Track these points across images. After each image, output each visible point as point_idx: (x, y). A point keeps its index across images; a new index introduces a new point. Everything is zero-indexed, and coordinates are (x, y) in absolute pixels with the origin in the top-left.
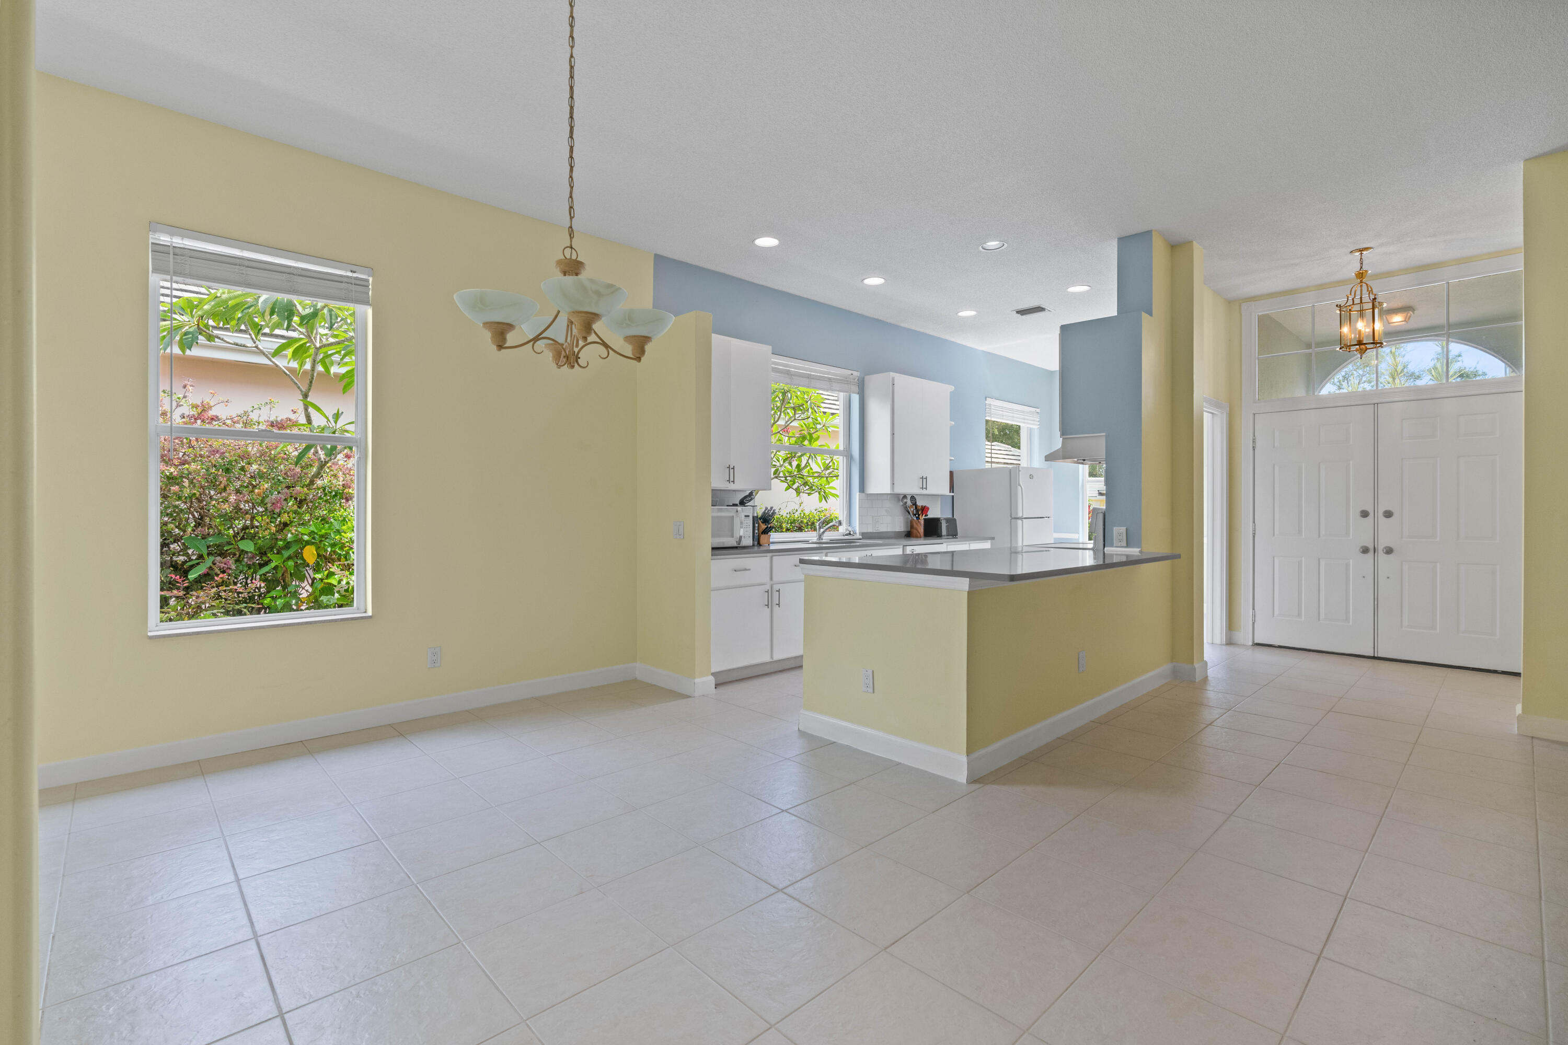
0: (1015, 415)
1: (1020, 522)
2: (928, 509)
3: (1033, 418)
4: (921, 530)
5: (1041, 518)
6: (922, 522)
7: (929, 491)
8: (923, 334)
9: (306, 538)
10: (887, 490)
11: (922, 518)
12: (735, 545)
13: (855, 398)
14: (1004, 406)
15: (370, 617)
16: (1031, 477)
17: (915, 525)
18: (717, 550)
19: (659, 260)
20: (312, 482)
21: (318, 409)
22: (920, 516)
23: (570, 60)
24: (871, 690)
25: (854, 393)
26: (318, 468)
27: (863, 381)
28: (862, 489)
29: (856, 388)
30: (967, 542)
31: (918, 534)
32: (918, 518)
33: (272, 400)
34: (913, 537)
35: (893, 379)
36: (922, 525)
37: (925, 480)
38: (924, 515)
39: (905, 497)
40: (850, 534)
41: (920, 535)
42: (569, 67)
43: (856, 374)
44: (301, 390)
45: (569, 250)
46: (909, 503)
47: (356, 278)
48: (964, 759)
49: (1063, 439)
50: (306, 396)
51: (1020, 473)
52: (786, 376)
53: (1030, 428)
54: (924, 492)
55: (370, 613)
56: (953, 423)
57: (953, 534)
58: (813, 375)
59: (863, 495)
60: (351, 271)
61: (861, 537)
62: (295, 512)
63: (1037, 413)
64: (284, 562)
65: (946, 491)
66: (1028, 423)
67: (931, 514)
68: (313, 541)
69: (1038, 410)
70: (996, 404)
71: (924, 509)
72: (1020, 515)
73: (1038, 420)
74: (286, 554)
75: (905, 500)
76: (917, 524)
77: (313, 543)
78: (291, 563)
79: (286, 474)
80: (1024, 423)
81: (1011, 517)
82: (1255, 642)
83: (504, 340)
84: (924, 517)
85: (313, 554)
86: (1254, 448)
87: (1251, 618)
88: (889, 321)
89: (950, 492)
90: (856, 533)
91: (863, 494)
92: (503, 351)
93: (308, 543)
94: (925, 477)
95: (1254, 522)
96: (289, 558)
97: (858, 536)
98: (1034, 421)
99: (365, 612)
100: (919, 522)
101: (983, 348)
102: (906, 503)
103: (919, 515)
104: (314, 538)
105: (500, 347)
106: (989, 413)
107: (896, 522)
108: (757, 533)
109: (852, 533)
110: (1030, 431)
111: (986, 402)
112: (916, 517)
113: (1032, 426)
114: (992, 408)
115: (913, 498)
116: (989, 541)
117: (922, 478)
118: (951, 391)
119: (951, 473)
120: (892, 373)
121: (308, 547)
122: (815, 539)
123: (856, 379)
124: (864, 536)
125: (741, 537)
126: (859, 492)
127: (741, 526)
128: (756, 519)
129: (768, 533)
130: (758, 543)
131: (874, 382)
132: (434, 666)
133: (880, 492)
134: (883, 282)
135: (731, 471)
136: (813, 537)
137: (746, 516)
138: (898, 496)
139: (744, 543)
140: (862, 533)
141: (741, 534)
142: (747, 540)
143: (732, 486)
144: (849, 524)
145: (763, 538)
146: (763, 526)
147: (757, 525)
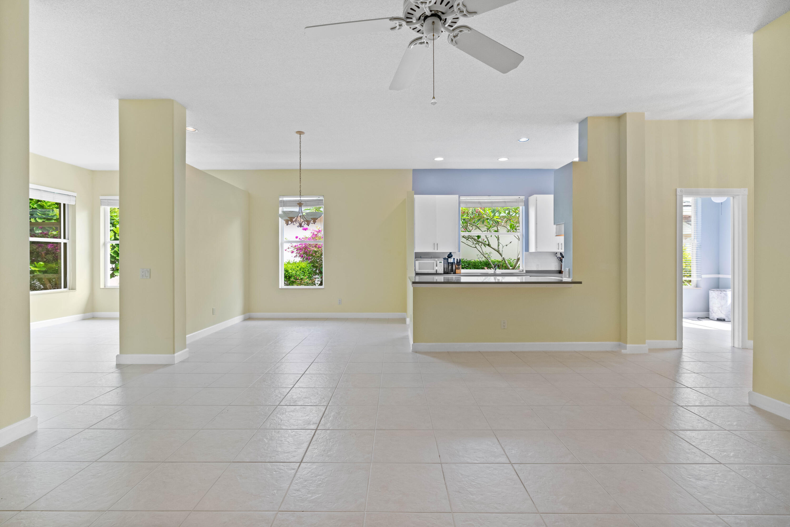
13: (524, 208)
15: (324, 289)
19: (416, 171)
25: (521, 206)
27: (527, 201)
29: (523, 204)
35: (537, 197)
40: (521, 271)
46: (560, 256)
47: (320, 199)
52: (478, 204)
91: (528, 252)
97: (524, 272)
99: (323, 287)
102: (558, 256)
107: (551, 265)
108: (454, 269)
120: (537, 195)
122: (493, 272)
123: (524, 200)
124: (527, 272)
125: (436, 270)
126: (525, 251)
127: (437, 266)
128: (454, 263)
129: (459, 269)
130: (455, 273)
131: (532, 199)
132: (340, 304)
133: (534, 251)
134: (507, 159)
135: (436, 245)
136: (491, 271)
137: (440, 262)
138: (554, 252)
139: (437, 272)
140: (526, 271)
141: (437, 269)
142: (439, 271)
143: (436, 251)
144: (522, 267)
145: (457, 271)
146: (457, 266)
147: (454, 266)
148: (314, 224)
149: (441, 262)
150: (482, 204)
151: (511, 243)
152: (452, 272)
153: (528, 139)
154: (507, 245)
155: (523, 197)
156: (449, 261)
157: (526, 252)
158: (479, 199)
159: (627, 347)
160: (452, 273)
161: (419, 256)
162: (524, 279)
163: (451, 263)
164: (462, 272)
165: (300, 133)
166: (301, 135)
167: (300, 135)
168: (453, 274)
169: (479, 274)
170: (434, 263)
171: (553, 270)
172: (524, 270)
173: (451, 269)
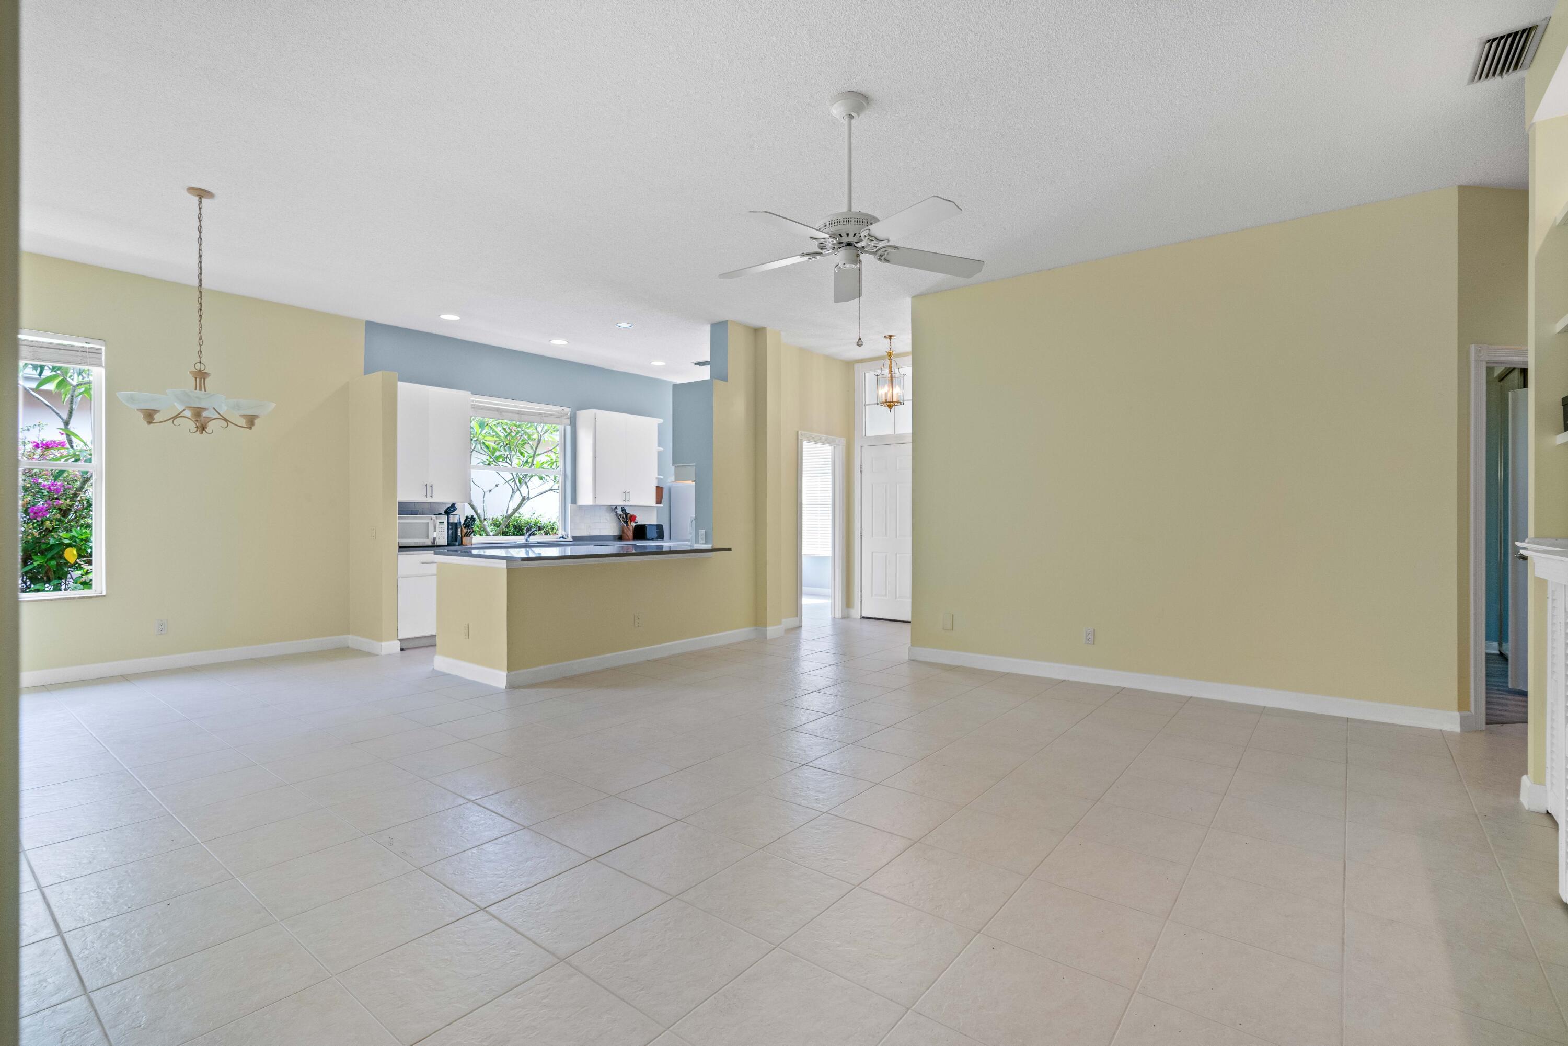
2: (635, 517)
4: (630, 534)
6: (632, 527)
7: (633, 503)
9: (67, 541)
11: (632, 524)
12: (430, 544)
13: (569, 429)
15: (104, 596)
17: (625, 529)
18: (402, 548)
19: (371, 326)
20: (75, 495)
21: (76, 436)
23: (199, 253)
24: (467, 637)
25: (568, 425)
26: (81, 483)
27: (574, 415)
28: (574, 501)
29: (568, 421)
31: (628, 536)
32: (628, 524)
33: (41, 423)
34: (625, 539)
35: (595, 414)
36: (632, 530)
37: (627, 495)
38: (633, 522)
39: (616, 508)
40: (563, 537)
41: (631, 537)
42: (198, 256)
44: (62, 419)
45: (199, 364)
46: (620, 512)
47: (89, 348)
48: (505, 674)
50: (67, 423)
52: (496, 413)
54: (630, 503)
55: (104, 594)
57: (661, 536)
58: (523, 411)
60: (86, 343)
61: (572, 540)
62: (59, 520)
64: (47, 561)
65: (652, 502)
67: (640, 521)
68: (74, 544)
71: (633, 518)
74: (49, 555)
77: (74, 546)
78: (53, 563)
79: (49, 488)
82: (863, 616)
83: (153, 419)
85: (74, 554)
86: (861, 472)
87: (859, 599)
89: (657, 504)
90: (568, 537)
91: (575, 505)
92: (151, 425)
93: (69, 545)
94: (627, 492)
95: (861, 527)
96: (52, 558)
97: (570, 539)
99: (101, 593)
100: (628, 528)
102: (617, 511)
103: (629, 522)
104: (75, 542)
105: (149, 423)
107: (609, 527)
108: (459, 536)
109: (564, 536)
112: (626, 524)
115: (622, 509)
117: (625, 492)
118: (659, 423)
119: (659, 489)
120: (594, 409)
121: (69, 549)
122: (523, 541)
123: (569, 414)
124: (576, 539)
125: (434, 539)
127: (435, 529)
128: (458, 525)
129: (469, 536)
130: (461, 544)
131: (584, 416)
132: (161, 634)
133: (592, 504)
134: (566, 343)
135: (429, 488)
136: (521, 539)
137: (440, 523)
138: (611, 506)
139: (436, 543)
140: (573, 537)
141: (435, 536)
142: (439, 540)
143: (429, 500)
144: (564, 530)
145: (465, 540)
146: (465, 531)
147: (459, 530)
148: (250, 428)
149: (443, 523)
150: (503, 413)
151: (497, 486)
152: (459, 540)
153: (630, 325)
154: (490, 491)
155: (568, 410)
156: (453, 520)
157: (572, 505)
158: (497, 404)
159: (768, 631)
160: (457, 543)
161: (406, 509)
162: (569, 551)
163: (456, 525)
164: (474, 542)
165: (202, 194)
166: (204, 200)
167: (200, 199)
168: (459, 545)
169: (504, 545)
170: (428, 523)
171: (610, 534)
172: (570, 536)
173: (454, 535)
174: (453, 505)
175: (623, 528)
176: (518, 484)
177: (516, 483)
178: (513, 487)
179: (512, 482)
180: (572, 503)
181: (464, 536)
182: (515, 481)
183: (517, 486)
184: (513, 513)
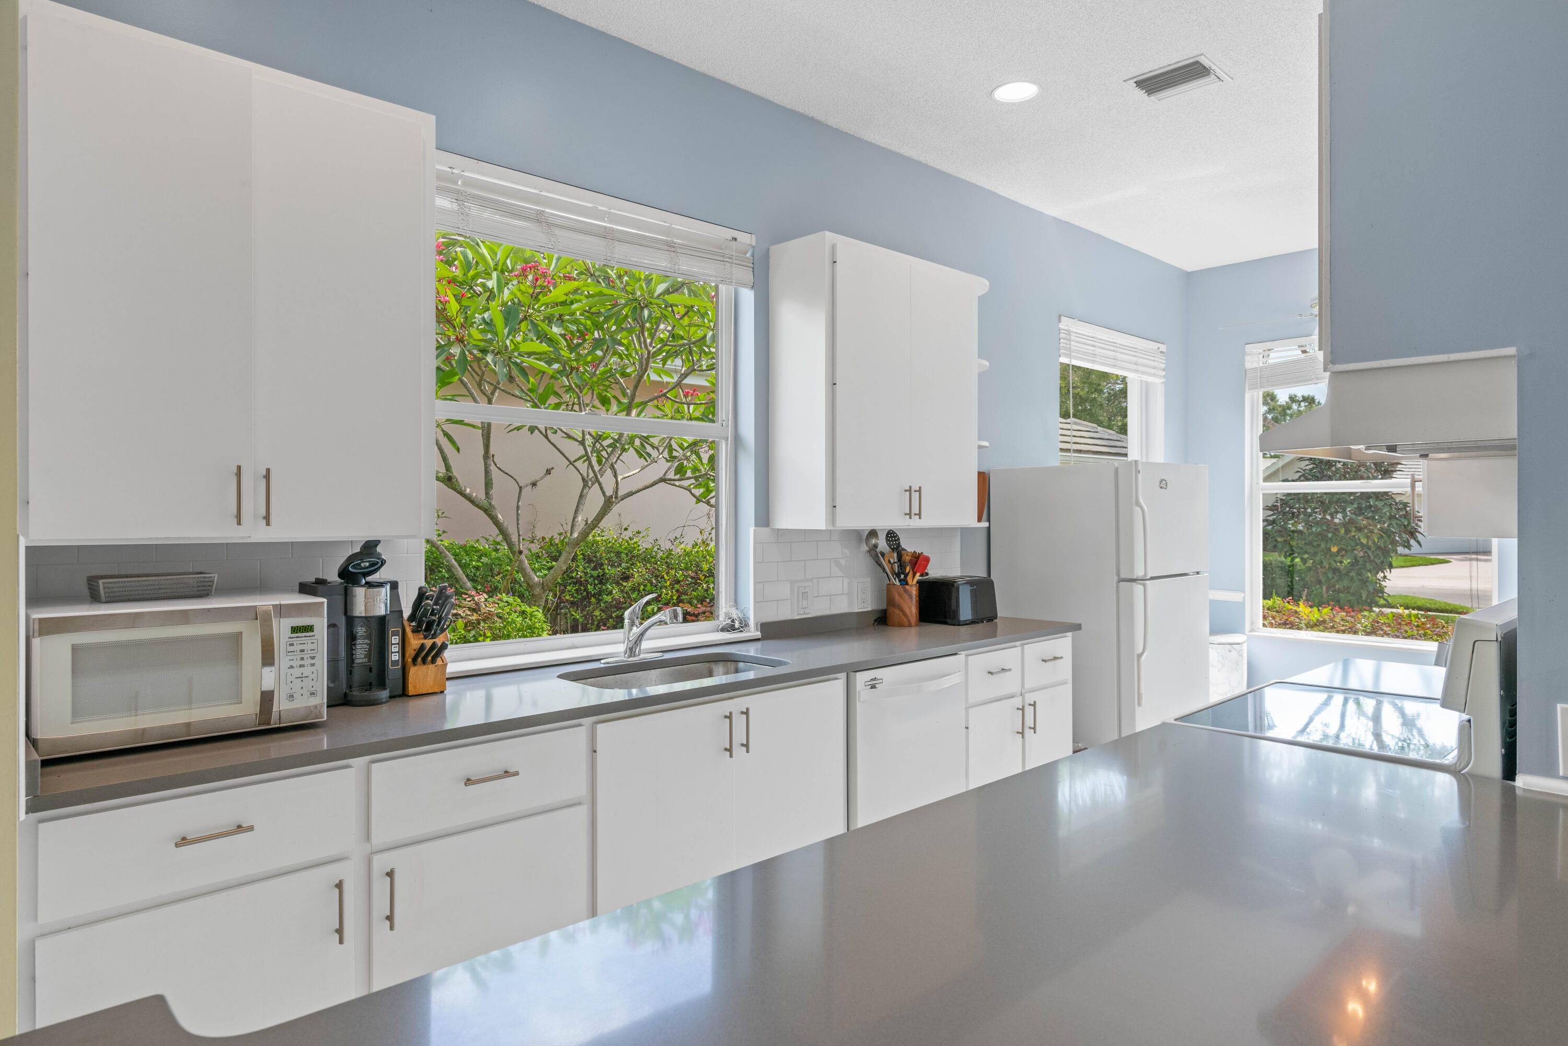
0: (1119, 355)
1: (1138, 588)
2: (927, 560)
3: (1152, 363)
4: (911, 608)
5: (1181, 575)
6: (914, 591)
7: (927, 521)
8: (919, 164)
10: (819, 522)
11: (914, 580)
12: (245, 724)
13: (748, 295)
14: (1098, 336)
16: (1163, 485)
17: (897, 597)
22: (909, 578)
25: (745, 285)
27: (766, 256)
28: (764, 517)
29: (748, 276)
30: (1018, 643)
31: (905, 620)
32: (904, 582)
34: (893, 626)
35: (833, 248)
36: (914, 600)
37: (915, 496)
38: (918, 574)
39: (873, 533)
40: (731, 627)
41: (909, 622)
43: (745, 239)
46: (882, 545)
49: (1335, 374)
51: (1140, 476)
53: (1147, 383)
54: (915, 523)
56: (987, 363)
57: (986, 620)
59: (764, 530)
61: (758, 634)
63: (1162, 352)
65: (968, 518)
66: (1143, 373)
67: (935, 571)
69: (1163, 348)
70: (1079, 331)
71: (919, 561)
72: (1139, 572)
73: (1163, 366)
75: (874, 541)
76: (900, 595)
80: (1137, 371)
81: (1119, 575)
84: (918, 577)
88: (833, 121)
89: (979, 520)
90: (747, 625)
91: (766, 529)
94: (915, 489)
97: (753, 632)
98: (1154, 368)
100: (905, 591)
101: (1052, 211)
102: (876, 546)
103: (906, 575)
106: (1065, 349)
107: (853, 590)
108: (396, 663)
109: (737, 625)
110: (1146, 389)
111: (1061, 326)
112: (900, 581)
113: (1150, 379)
114: (1073, 338)
115: (892, 536)
116: (1070, 634)
117: (910, 490)
118: (981, 294)
119: (984, 479)
120: (828, 235)
123: (751, 250)
125: (267, 698)
126: (756, 525)
127: (268, 658)
128: (390, 622)
129: (433, 661)
131: (797, 256)
133: (811, 528)
135: (252, 485)
139: (276, 715)
141: (272, 686)
142: (294, 704)
143: (255, 534)
144: (732, 603)
145: (420, 677)
146: (415, 642)
147: (395, 640)
151: (548, 472)
152: (382, 685)
154: (534, 484)
155: (746, 241)
156: (359, 609)
157: (758, 528)
160: (385, 694)
163: (374, 625)
164: (451, 679)
171: (856, 609)
172: (752, 623)
173: (374, 664)
174: (370, 547)
175: (889, 591)
176: (597, 468)
177: (590, 465)
178: (585, 475)
179: (585, 461)
180: (757, 524)
181: (414, 660)
182: (589, 459)
183: (594, 471)
184: (585, 534)
